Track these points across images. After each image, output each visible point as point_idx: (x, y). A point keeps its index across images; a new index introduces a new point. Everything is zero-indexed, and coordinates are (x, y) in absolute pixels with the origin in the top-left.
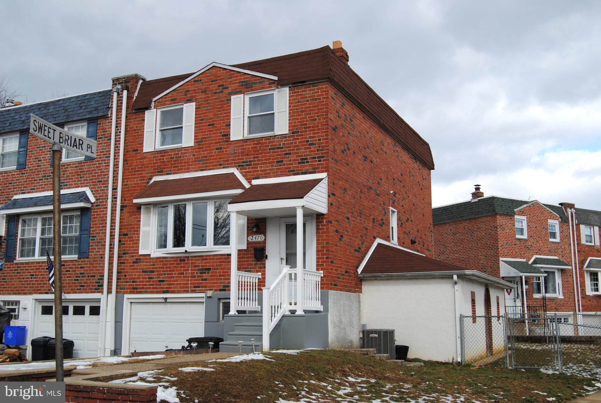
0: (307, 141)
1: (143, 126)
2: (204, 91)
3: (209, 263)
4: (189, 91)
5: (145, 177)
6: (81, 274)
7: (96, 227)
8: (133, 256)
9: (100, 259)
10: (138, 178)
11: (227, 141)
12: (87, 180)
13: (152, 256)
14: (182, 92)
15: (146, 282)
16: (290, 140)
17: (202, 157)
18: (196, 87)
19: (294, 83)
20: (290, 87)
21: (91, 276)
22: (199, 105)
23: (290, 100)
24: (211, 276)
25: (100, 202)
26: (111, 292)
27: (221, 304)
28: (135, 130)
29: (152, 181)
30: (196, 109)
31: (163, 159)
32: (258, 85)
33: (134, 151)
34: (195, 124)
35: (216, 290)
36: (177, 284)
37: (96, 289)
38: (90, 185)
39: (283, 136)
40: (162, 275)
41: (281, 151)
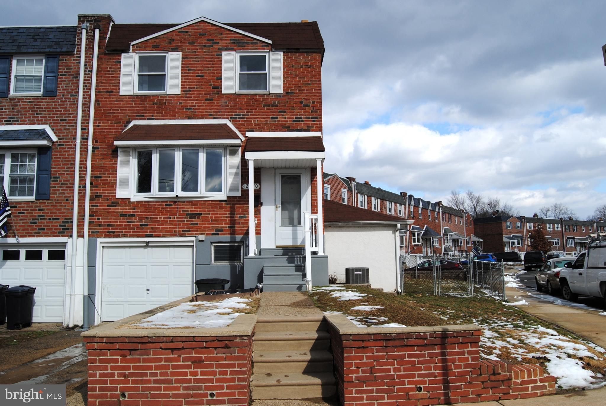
0: (302, 103)
1: (120, 68)
2: (192, 43)
3: (200, 208)
4: (174, 40)
5: (122, 119)
6: (39, 216)
7: (59, 168)
8: (108, 200)
9: (65, 201)
10: (113, 120)
11: (218, 94)
12: (46, 117)
13: (132, 200)
14: (166, 41)
15: (125, 225)
16: (285, 100)
17: (190, 106)
18: (182, 38)
19: (288, 49)
20: (284, 52)
21: (54, 219)
22: (186, 55)
23: (284, 64)
24: (202, 221)
25: (64, 142)
26: (83, 236)
27: (213, 249)
28: (109, 71)
29: (131, 125)
30: (182, 58)
31: (144, 104)
32: (251, 45)
33: (107, 92)
34: (182, 73)
35: (207, 234)
36: (162, 228)
37: (59, 233)
38: (51, 123)
39: (278, 95)
40: (144, 218)
41: (275, 109)
